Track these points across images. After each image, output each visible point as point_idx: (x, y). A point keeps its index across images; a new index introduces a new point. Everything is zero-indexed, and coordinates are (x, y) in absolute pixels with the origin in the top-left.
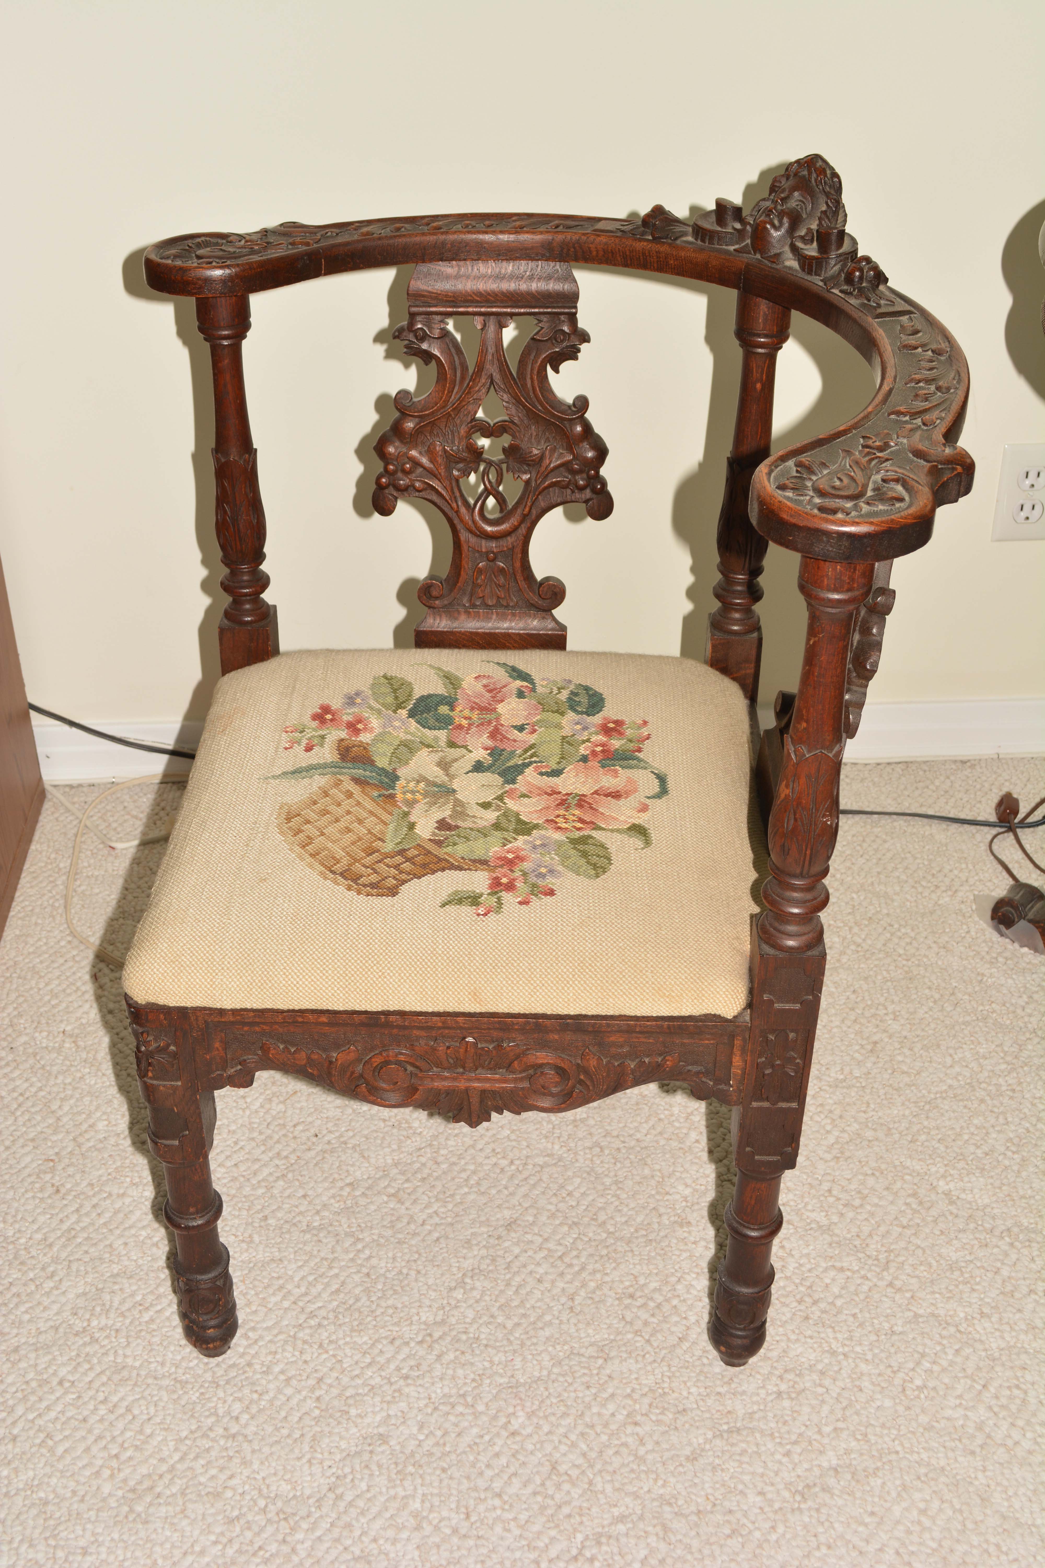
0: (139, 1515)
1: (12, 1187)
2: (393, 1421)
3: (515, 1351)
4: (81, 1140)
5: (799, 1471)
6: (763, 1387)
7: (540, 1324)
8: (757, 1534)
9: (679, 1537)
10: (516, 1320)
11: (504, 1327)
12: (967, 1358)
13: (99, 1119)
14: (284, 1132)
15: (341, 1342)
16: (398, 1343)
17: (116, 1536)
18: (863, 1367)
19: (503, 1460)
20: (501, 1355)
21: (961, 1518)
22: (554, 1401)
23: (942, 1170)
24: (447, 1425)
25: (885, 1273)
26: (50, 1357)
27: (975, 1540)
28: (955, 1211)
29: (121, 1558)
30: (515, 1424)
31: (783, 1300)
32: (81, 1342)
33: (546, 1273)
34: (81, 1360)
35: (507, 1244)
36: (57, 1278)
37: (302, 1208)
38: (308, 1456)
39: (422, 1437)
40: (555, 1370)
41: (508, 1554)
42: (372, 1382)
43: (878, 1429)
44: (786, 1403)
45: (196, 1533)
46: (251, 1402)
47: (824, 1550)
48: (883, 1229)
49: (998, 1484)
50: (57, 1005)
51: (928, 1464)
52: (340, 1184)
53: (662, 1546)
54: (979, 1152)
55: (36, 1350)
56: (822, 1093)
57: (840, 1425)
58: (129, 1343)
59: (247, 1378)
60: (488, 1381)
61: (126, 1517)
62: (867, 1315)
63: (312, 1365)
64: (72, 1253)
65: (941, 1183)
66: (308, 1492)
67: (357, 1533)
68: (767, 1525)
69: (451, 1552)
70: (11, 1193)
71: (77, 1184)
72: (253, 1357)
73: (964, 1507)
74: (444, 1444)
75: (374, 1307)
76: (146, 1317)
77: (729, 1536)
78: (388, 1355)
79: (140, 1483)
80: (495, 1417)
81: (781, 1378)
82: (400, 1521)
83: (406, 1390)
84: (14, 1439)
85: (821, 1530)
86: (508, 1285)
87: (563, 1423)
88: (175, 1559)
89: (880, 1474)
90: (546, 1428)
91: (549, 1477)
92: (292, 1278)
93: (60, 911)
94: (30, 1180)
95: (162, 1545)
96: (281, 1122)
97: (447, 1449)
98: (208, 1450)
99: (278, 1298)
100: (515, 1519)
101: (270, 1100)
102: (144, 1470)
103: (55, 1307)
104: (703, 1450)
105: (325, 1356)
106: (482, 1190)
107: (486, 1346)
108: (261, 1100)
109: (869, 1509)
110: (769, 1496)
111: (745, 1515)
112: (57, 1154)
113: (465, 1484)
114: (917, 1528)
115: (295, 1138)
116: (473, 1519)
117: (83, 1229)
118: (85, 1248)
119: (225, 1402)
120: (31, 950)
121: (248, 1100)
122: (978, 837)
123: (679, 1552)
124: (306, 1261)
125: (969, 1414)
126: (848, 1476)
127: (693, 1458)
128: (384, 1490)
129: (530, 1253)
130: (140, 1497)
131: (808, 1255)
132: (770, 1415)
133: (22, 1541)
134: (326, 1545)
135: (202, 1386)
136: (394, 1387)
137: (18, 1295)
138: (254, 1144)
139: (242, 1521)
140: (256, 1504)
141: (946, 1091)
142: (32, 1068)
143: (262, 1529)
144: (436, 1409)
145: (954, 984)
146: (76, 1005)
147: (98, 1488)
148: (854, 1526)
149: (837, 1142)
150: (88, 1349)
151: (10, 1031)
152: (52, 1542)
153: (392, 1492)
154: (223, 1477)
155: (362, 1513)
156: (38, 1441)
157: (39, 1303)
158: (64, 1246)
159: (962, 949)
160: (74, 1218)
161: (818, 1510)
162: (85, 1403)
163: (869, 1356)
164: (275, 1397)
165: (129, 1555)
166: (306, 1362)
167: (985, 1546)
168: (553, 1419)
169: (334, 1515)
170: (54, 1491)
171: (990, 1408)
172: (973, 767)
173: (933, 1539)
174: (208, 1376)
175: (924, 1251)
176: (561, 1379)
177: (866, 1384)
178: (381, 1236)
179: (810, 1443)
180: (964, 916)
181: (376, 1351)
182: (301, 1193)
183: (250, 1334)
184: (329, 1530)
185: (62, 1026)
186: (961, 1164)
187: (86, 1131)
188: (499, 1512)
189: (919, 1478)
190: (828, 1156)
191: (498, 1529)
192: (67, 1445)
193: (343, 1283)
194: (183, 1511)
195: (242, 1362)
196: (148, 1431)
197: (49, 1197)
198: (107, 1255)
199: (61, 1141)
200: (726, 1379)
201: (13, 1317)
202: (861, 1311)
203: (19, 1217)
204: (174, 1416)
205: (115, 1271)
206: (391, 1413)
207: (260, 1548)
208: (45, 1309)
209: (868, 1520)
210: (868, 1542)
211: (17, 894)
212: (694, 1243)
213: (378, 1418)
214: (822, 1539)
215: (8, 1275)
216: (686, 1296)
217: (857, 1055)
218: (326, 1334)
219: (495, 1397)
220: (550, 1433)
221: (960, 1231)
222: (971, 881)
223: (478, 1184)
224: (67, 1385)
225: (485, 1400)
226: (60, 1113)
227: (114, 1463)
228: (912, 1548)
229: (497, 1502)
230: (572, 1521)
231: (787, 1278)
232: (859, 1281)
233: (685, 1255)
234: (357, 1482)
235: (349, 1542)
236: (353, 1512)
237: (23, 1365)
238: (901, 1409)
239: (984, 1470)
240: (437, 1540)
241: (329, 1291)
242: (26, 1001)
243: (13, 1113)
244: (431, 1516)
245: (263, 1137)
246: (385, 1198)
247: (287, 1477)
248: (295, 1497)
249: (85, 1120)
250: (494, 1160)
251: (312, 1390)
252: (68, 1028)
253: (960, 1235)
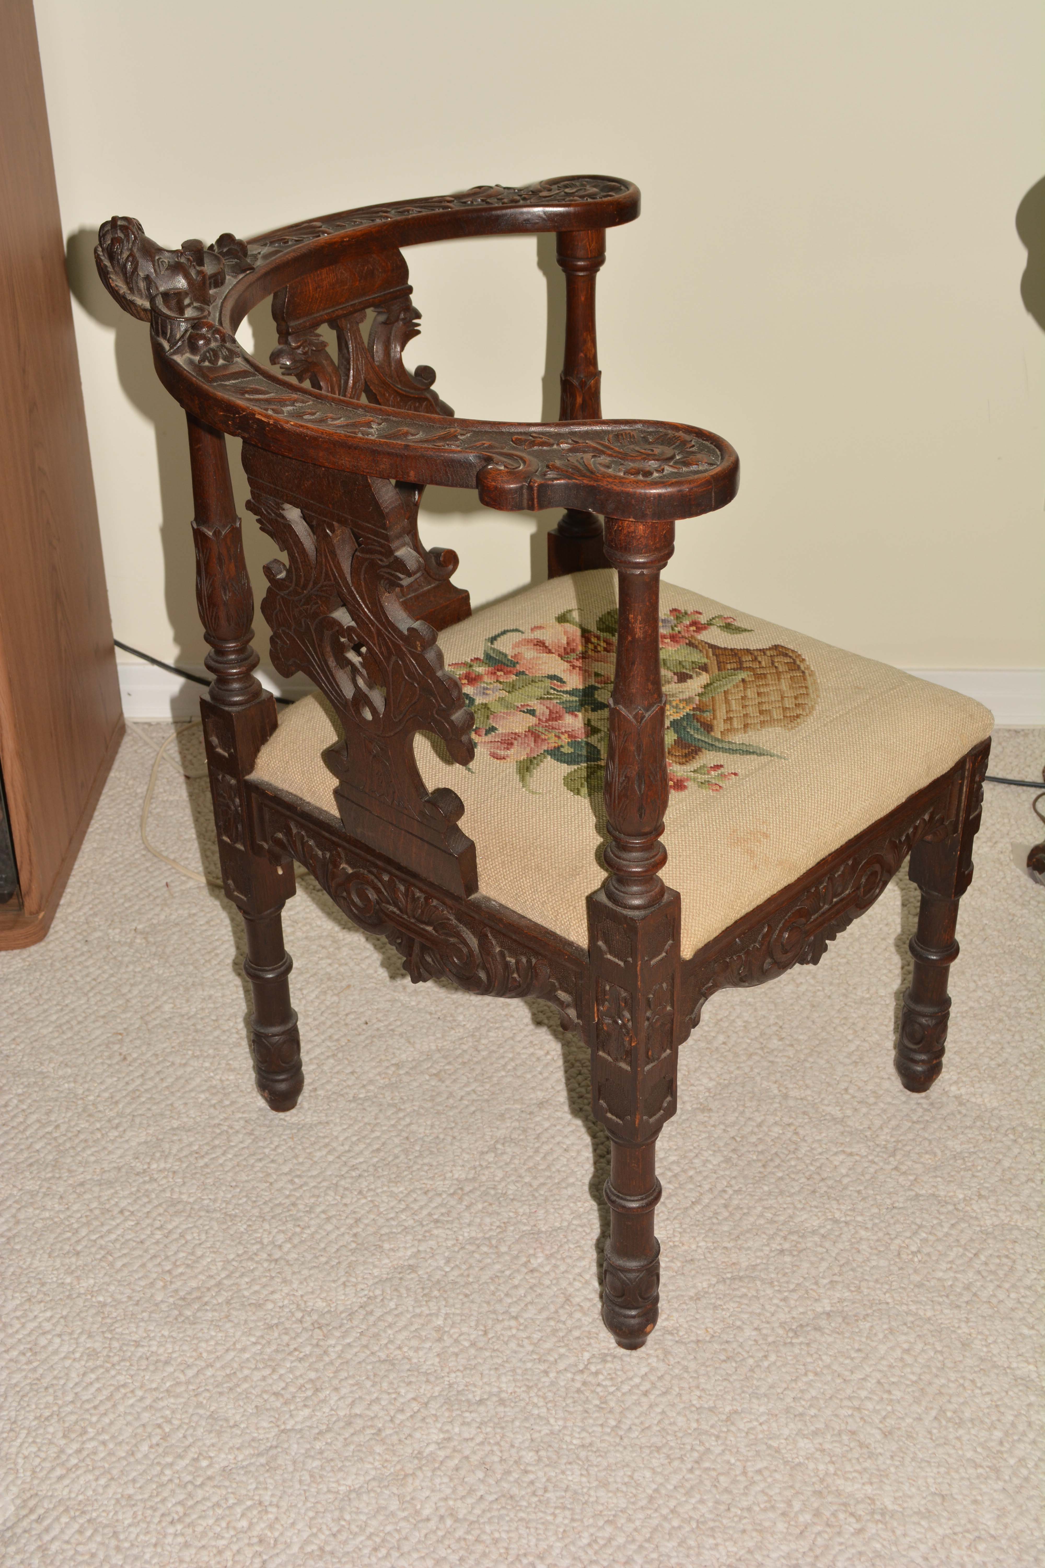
0: (187, 1318)
1: (83, 1054)
2: (423, 1255)
3: (539, 1205)
4: (147, 1018)
5: (794, 1313)
6: (768, 1245)
7: (564, 1185)
8: (751, 1361)
9: (677, 1360)
10: (542, 1180)
11: (531, 1185)
12: (962, 1231)
13: (165, 1002)
14: (337, 1019)
15: (379, 1191)
16: (431, 1194)
17: (166, 1333)
18: (863, 1233)
19: (522, 1292)
20: (525, 1207)
21: (941, 1358)
22: (572, 1246)
23: (955, 1078)
24: (472, 1261)
25: (891, 1159)
26: (112, 1191)
27: (953, 1376)
28: (964, 1111)
29: (170, 1351)
30: (535, 1263)
31: (793, 1176)
32: (141, 1180)
33: (573, 1144)
34: (140, 1194)
35: (538, 1119)
36: (121, 1129)
37: (350, 1083)
38: (343, 1279)
39: (447, 1269)
40: (575, 1222)
41: (519, 1364)
42: (406, 1224)
43: (871, 1284)
44: (788, 1259)
45: (239, 1334)
46: (294, 1234)
47: (811, 1376)
48: (893, 1123)
49: (979, 1333)
50: (130, 907)
51: (916, 1314)
52: (386, 1064)
53: (662, 1367)
54: (993, 1064)
55: (100, 1185)
56: (847, 1008)
57: (836, 1278)
58: (184, 1183)
59: (291, 1215)
60: (512, 1228)
61: (176, 1319)
62: (871, 1192)
63: (351, 1208)
64: (136, 1109)
65: (953, 1088)
66: (341, 1308)
67: (385, 1341)
68: (760, 1355)
69: (469, 1360)
70: (82, 1059)
71: (143, 1054)
72: (298, 1198)
73: (945, 1349)
74: (468, 1276)
75: (411, 1163)
76: (201, 1163)
77: (724, 1361)
78: (422, 1203)
79: (189, 1293)
80: (517, 1257)
81: (785, 1238)
82: (423, 1334)
83: (435, 1232)
84: (78, 1254)
85: (809, 1360)
86: (537, 1151)
87: (578, 1264)
88: (218, 1354)
89: (869, 1319)
90: (563, 1268)
91: (562, 1307)
92: (337, 1138)
93: (136, 828)
94: (99, 1049)
95: (207, 1341)
96: (335, 1011)
97: (471, 1280)
98: (252, 1271)
99: (324, 1152)
100: (528, 1338)
101: (325, 993)
102: (194, 1284)
103: (119, 1152)
104: (706, 1293)
105: (364, 1201)
106: (519, 1073)
107: (512, 1200)
108: (316, 993)
109: (856, 1346)
110: (764, 1331)
111: (741, 1345)
112: (125, 1029)
113: (485, 1308)
114: (900, 1364)
115: (346, 1024)
116: (490, 1336)
117: (146, 1090)
118: (148, 1106)
119: (270, 1233)
120: (108, 860)
121: (305, 992)
122: (1024, 796)
123: (677, 1371)
124: (351, 1125)
125: (958, 1276)
126: (840, 1320)
127: (697, 1298)
128: (411, 1309)
129: (558, 1127)
130: (189, 1304)
131: (819, 1141)
132: (772, 1268)
133: (81, 1333)
134: (355, 1350)
135: (249, 1220)
136: (426, 1228)
137: (86, 1141)
138: (308, 1028)
139: (281, 1327)
140: (293, 1315)
141: (966, 1012)
142: (105, 958)
143: (298, 1335)
144: (462, 1248)
145: (985, 922)
146: (147, 908)
147: (152, 1296)
148: (841, 1360)
149: (857, 1049)
150: (147, 1186)
151: (85, 927)
152: (109, 1336)
153: (418, 1311)
154: (265, 1292)
155: (390, 1326)
156: (99, 1256)
157: (105, 1148)
158: (130, 1103)
159: (996, 892)
160: (139, 1081)
161: (808, 1345)
162: (143, 1229)
163: (869, 1225)
164: (316, 1232)
165: (177, 1348)
166: (346, 1205)
167: (961, 1381)
168: (569, 1261)
169: (364, 1327)
170: (111, 1296)
171: (979, 1272)
172: (1026, 735)
173: (913, 1373)
174: (256, 1212)
175: (930, 1142)
176: (580, 1229)
177: (864, 1246)
178: (421, 1107)
179: (807, 1292)
180: (1001, 864)
181: (410, 1199)
182: (349, 1070)
183: (296, 1180)
184: (359, 1338)
185: (134, 925)
186: (975, 1072)
187: (153, 1012)
188: (514, 1331)
189: (905, 1324)
190: (847, 1061)
191: (513, 1345)
192: (125, 1260)
193: (384, 1144)
194: (227, 1317)
195: (287, 1202)
196: (199, 1253)
197: (117, 1063)
198: (168, 1113)
199: (130, 1019)
200: (733, 1237)
201: (80, 1158)
202: (865, 1188)
203: (89, 1078)
204: (222, 1242)
205: (175, 1126)
206: (421, 1248)
207: (295, 1349)
208: (110, 1153)
209: (854, 1355)
210: (852, 1372)
211: (96, 813)
212: (714, 1126)
213: (409, 1253)
214: (810, 1367)
215: (76, 1125)
216: (702, 1169)
217: (884, 978)
218: (366, 1184)
219: (517, 1241)
220: (566, 1272)
221: (967, 1127)
222: (1012, 834)
223: (515, 1069)
224: (127, 1214)
225: (509, 1243)
226: (130, 996)
227: (168, 1277)
228: (893, 1380)
229: (513, 1323)
230: (581, 1342)
231: (798, 1158)
232: (866, 1165)
233: (704, 1135)
234: (386, 1301)
235: (376, 1348)
236: (382, 1325)
237: (87, 1196)
238: (894, 1269)
239: (968, 1321)
240: (456, 1350)
241: (371, 1149)
242: (101, 903)
243: (86, 994)
244: (452, 1331)
245: (317, 1023)
246: (427, 1077)
247: (324, 1295)
248: (329, 1312)
249: (153, 1003)
250: (532, 1050)
251: (351, 1227)
252: (140, 927)
253: (967, 1131)
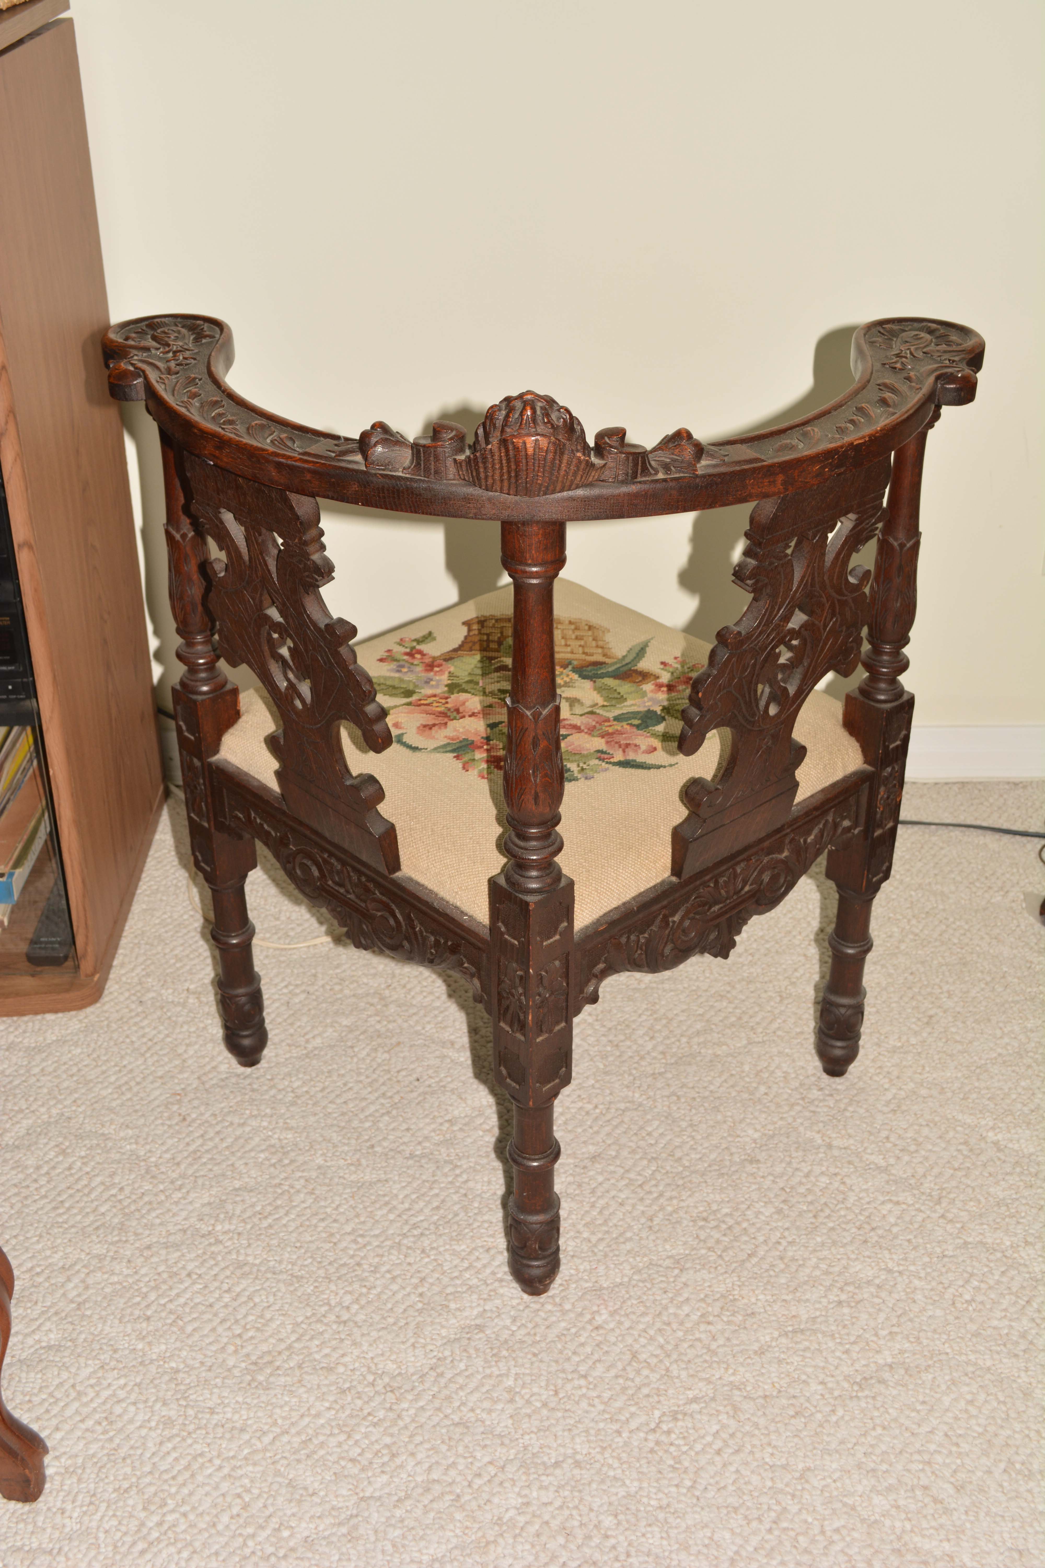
0: (260, 1383)
1: (143, 1115)
2: (489, 1314)
3: (599, 1261)
4: (204, 1078)
5: (857, 1366)
6: (826, 1296)
7: (622, 1240)
8: (819, 1416)
9: (747, 1416)
10: (600, 1235)
11: (589, 1241)
12: (1012, 1279)
13: (221, 1063)
14: (388, 1076)
15: (441, 1249)
16: (492, 1252)
17: (240, 1399)
18: (916, 1282)
19: (588, 1349)
20: (585, 1264)
21: (1004, 1409)
22: (635, 1302)
23: (991, 1124)
24: (537, 1319)
25: (937, 1207)
26: (179, 1254)
27: (1018, 1427)
28: (1003, 1157)
29: (245, 1417)
30: (599, 1320)
31: (844, 1226)
32: (207, 1243)
33: (627, 1198)
34: (205, 1257)
35: (591, 1173)
36: (184, 1191)
37: (406, 1140)
38: (412, 1340)
39: (514, 1328)
40: (636, 1277)
41: (592, 1425)
42: (471, 1283)
43: (929, 1334)
44: (846, 1310)
45: (312, 1399)
46: (361, 1295)
47: (879, 1430)
48: (936, 1171)
49: (1039, 1382)
50: (182, 967)
51: (976, 1364)
52: (440, 1120)
53: (732, 1423)
54: (1026, 1110)
55: (167, 1248)
56: (881, 1057)
57: (895, 1329)
58: (249, 1245)
59: (356, 1276)
60: (574, 1286)
61: (249, 1384)
62: (921, 1241)
63: (415, 1267)
64: (197, 1171)
65: (991, 1134)
66: (411, 1370)
67: (457, 1404)
68: (828, 1409)
69: (542, 1421)
70: (142, 1121)
71: (202, 1114)
72: (362, 1258)
73: (1008, 1400)
74: (535, 1334)
75: (471, 1221)
76: (265, 1224)
77: (793, 1417)
78: (485, 1262)
79: (261, 1358)
80: (581, 1314)
81: (842, 1289)
82: (495, 1395)
84: (148, 1319)
85: (876, 1414)
86: (593, 1206)
87: (642, 1320)
88: (293, 1420)
89: (931, 1370)
90: (627, 1324)
91: (629, 1364)
92: (396, 1196)
93: (183, 889)
94: (159, 1110)
95: (281, 1407)
96: (386, 1068)
97: (538, 1338)
98: (322, 1333)
99: (385, 1211)
100: (599, 1397)
101: (376, 1050)
102: (264, 1347)
103: (184, 1214)
104: (769, 1346)
105: (427, 1260)
106: (570, 1128)
107: (573, 1256)
108: (367, 1050)
109: (921, 1398)
110: (830, 1385)
111: (808, 1400)
112: (183, 1089)
113: (554, 1367)
114: (965, 1416)
115: (398, 1081)
116: (561, 1395)
117: (207, 1151)
118: (210, 1167)
119: (337, 1294)
120: (157, 921)
121: (356, 1049)
122: (1029, 847)
123: (747, 1428)
124: (410, 1183)
125: (1013, 1324)
126: (902, 1372)
127: (761, 1352)
128: (481, 1369)
129: (612, 1181)
130: (261, 1369)
131: (867, 1190)
132: (832, 1319)
133: (156, 1401)
134: (429, 1413)
135: (316, 1281)
136: (490, 1287)
137: (150, 1203)
138: (361, 1085)
139: (353, 1392)
140: (365, 1378)
141: (996, 1058)
142: (159, 1018)
143: (371, 1399)
144: (527, 1307)
145: (1005, 969)
146: (198, 967)
147: (224, 1361)
148: (907, 1412)
149: (894, 1098)
150: (213, 1249)
151: (139, 988)
152: (183, 1403)
153: (488, 1371)
154: (335, 1355)
155: (461, 1388)
156: (169, 1321)
157: (169, 1210)
158: (191, 1165)
159: (1012, 939)
160: (199, 1142)
161: (874, 1398)
162: (211, 1292)
163: (922, 1275)
164: (382, 1292)
165: (252, 1415)
166: (409, 1264)
167: (1027, 1432)
168: (633, 1317)
169: (436, 1389)
170: (184, 1362)
171: (1033, 1320)
172: (1025, 787)
173: (979, 1425)
174: (321, 1272)
175: (974, 1190)
176: (641, 1284)
177: (919, 1296)
178: (477, 1163)
179: (868, 1344)
180: (1014, 912)
181: (473, 1258)
182: (404, 1126)
183: (360, 1240)
184: (431, 1401)
185: (186, 985)
186: (1009, 1118)
187: (209, 1072)
188: (584, 1390)
189: (966, 1375)
190: (886, 1109)
191: (584, 1404)
192: (196, 1325)
193: (443, 1201)
194: (300, 1381)
195: (352, 1262)
196: (268, 1316)
197: (177, 1124)
198: (229, 1173)
199: (187, 1079)
200: (791, 1289)
201: (145, 1221)
202: (915, 1237)
203: (150, 1139)
204: (291, 1304)
205: (237, 1186)
206: (487, 1308)
207: (369, 1414)
208: (174, 1215)
209: (919, 1407)
210: (919, 1425)
211: (144, 875)
212: (763, 1177)
213: (475, 1312)
214: (878, 1421)
215: (140, 1187)
216: (754, 1220)
217: (913, 1026)
218: (428, 1242)
219: (580, 1299)
220: (630, 1328)
221: (1007, 1174)
222: (1022, 883)
223: (565, 1123)
224: (194, 1277)
225: (572, 1301)
226: (186, 1056)
227: (238, 1342)
228: (959, 1432)
229: (583, 1382)
230: (651, 1400)
231: (847, 1208)
232: (913, 1213)
233: (754, 1187)
234: (456, 1363)
235: (449, 1411)
236: (453, 1386)
237: (155, 1259)
238: (950, 1318)
239: (1027, 1370)
240: (528, 1411)
241: (430, 1207)
242: (153, 963)
243: (143, 1055)
244: (523, 1392)
245: (369, 1080)
246: (481, 1133)
247: (393, 1357)
248: (400, 1374)
249: (208, 1063)
250: (580, 1104)
251: (416, 1287)
252: (192, 987)
253: (1007, 1178)
